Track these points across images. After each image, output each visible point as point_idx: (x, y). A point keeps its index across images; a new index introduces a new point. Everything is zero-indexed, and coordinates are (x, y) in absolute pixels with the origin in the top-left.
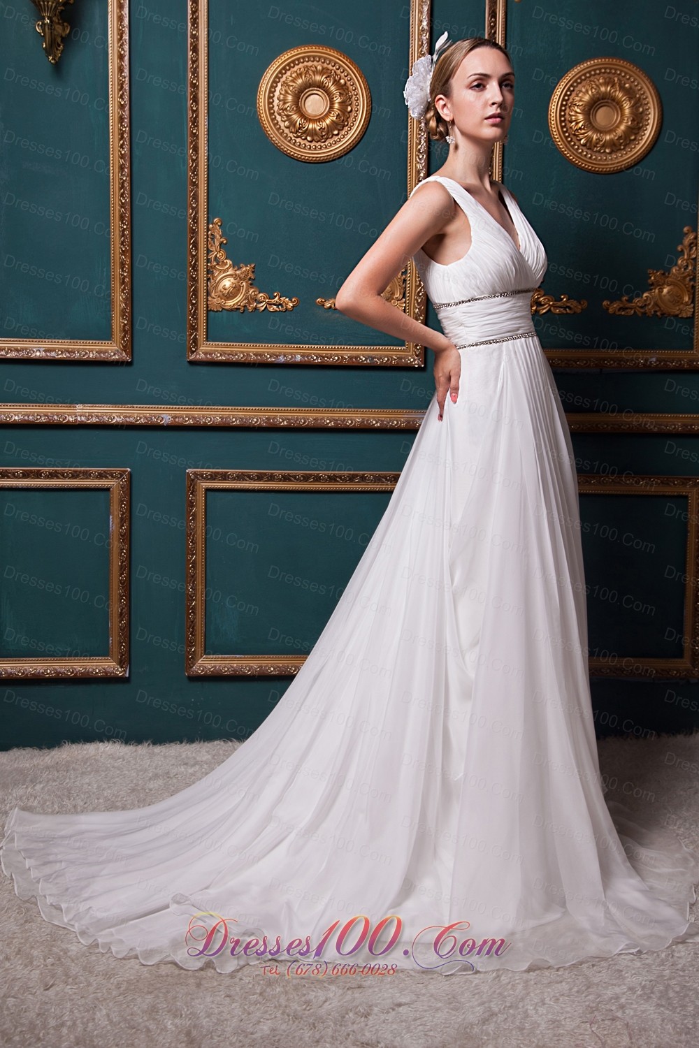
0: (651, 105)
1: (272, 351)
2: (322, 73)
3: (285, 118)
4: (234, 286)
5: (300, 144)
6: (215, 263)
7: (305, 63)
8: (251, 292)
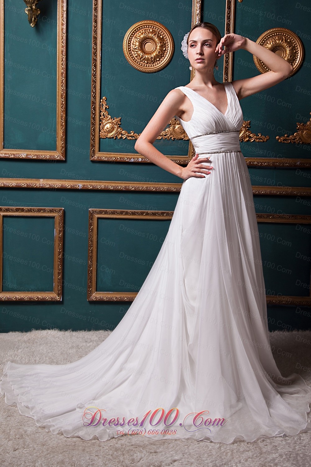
0: (299, 49)
2: (152, 33)
3: (136, 53)
4: (111, 127)
5: (142, 64)
6: (103, 117)
7: (145, 28)
8: (119, 130)
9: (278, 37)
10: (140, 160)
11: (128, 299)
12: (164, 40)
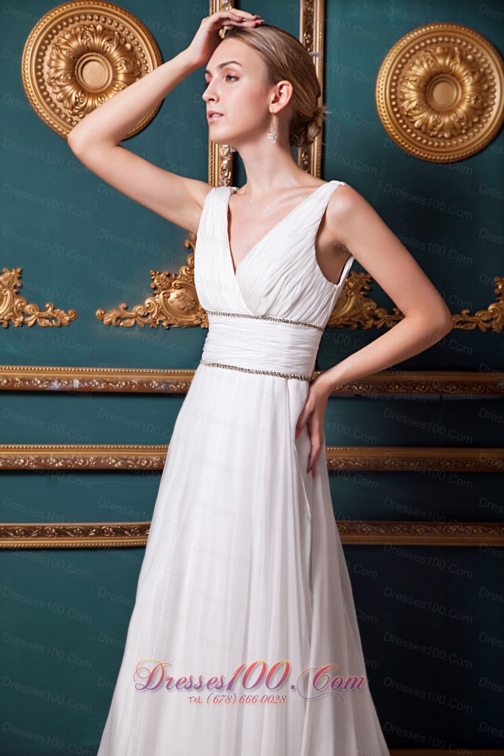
1: (43, 375)
2: (102, 34)
3: (58, 90)
7: (82, 22)
8: (16, 303)
9: (443, 49)
10: (76, 384)
12: (135, 56)
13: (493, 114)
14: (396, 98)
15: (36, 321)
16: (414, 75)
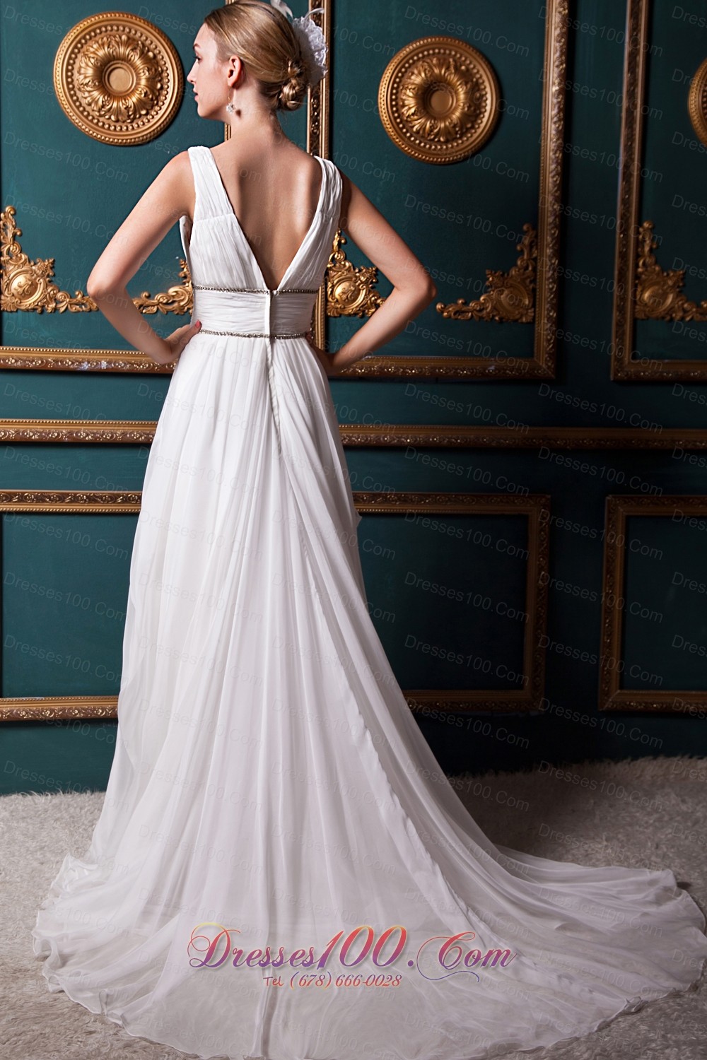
0: (488, 90)
1: (74, 357)
2: (127, 44)
3: (87, 94)
4: (30, 283)
5: (104, 124)
6: (8, 258)
7: (108, 33)
8: (49, 291)
9: (439, 59)
10: (104, 365)
11: (83, 713)
12: (157, 63)
13: (485, 120)
14: (396, 104)
15: (67, 307)
16: (413, 84)
